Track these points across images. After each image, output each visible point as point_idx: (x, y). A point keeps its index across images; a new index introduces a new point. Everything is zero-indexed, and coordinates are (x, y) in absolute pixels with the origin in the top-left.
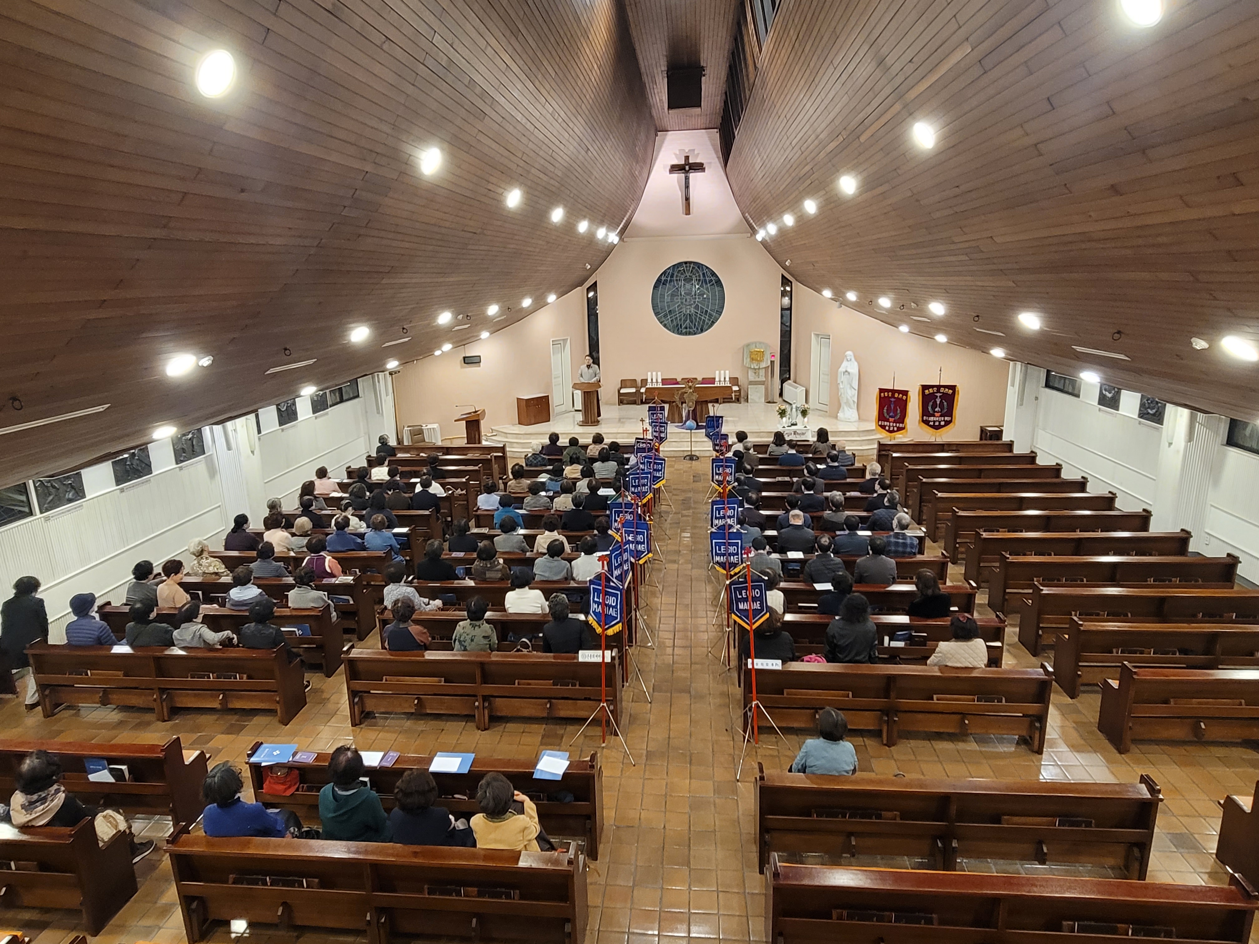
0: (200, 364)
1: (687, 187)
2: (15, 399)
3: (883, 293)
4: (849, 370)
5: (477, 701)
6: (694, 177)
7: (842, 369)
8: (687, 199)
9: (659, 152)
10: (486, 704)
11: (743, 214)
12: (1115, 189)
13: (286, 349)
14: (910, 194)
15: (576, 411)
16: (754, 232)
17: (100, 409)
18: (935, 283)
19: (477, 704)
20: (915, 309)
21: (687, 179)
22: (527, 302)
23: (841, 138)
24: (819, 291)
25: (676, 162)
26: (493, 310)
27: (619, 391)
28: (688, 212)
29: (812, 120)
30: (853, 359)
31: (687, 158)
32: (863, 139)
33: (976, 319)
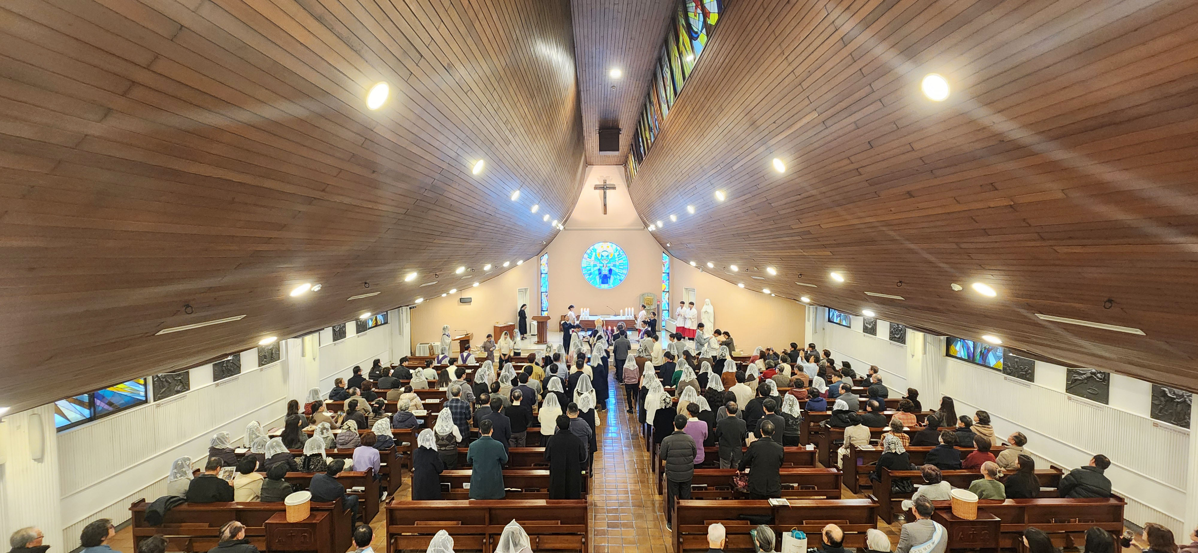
0: (312, 289)
1: (605, 198)
2: (188, 306)
3: (734, 262)
4: (708, 311)
5: (485, 538)
6: (608, 192)
7: (703, 310)
8: (605, 205)
9: (588, 177)
10: (491, 541)
11: (639, 215)
12: (910, 194)
13: (366, 283)
14: (765, 199)
15: (532, 335)
16: (646, 226)
17: (239, 318)
18: (774, 254)
19: (484, 541)
20: (756, 272)
21: (605, 193)
22: (506, 264)
23: (719, 168)
24: (687, 262)
25: (598, 183)
26: (488, 267)
27: (560, 323)
28: (605, 212)
29: (699, 158)
30: (710, 304)
31: (605, 182)
32: (734, 168)
33: (800, 276)
